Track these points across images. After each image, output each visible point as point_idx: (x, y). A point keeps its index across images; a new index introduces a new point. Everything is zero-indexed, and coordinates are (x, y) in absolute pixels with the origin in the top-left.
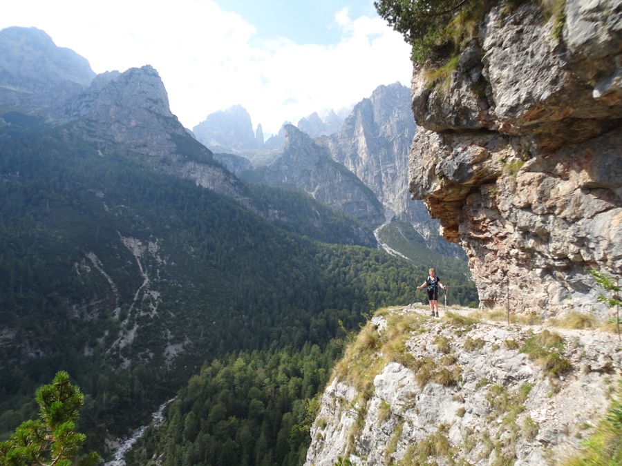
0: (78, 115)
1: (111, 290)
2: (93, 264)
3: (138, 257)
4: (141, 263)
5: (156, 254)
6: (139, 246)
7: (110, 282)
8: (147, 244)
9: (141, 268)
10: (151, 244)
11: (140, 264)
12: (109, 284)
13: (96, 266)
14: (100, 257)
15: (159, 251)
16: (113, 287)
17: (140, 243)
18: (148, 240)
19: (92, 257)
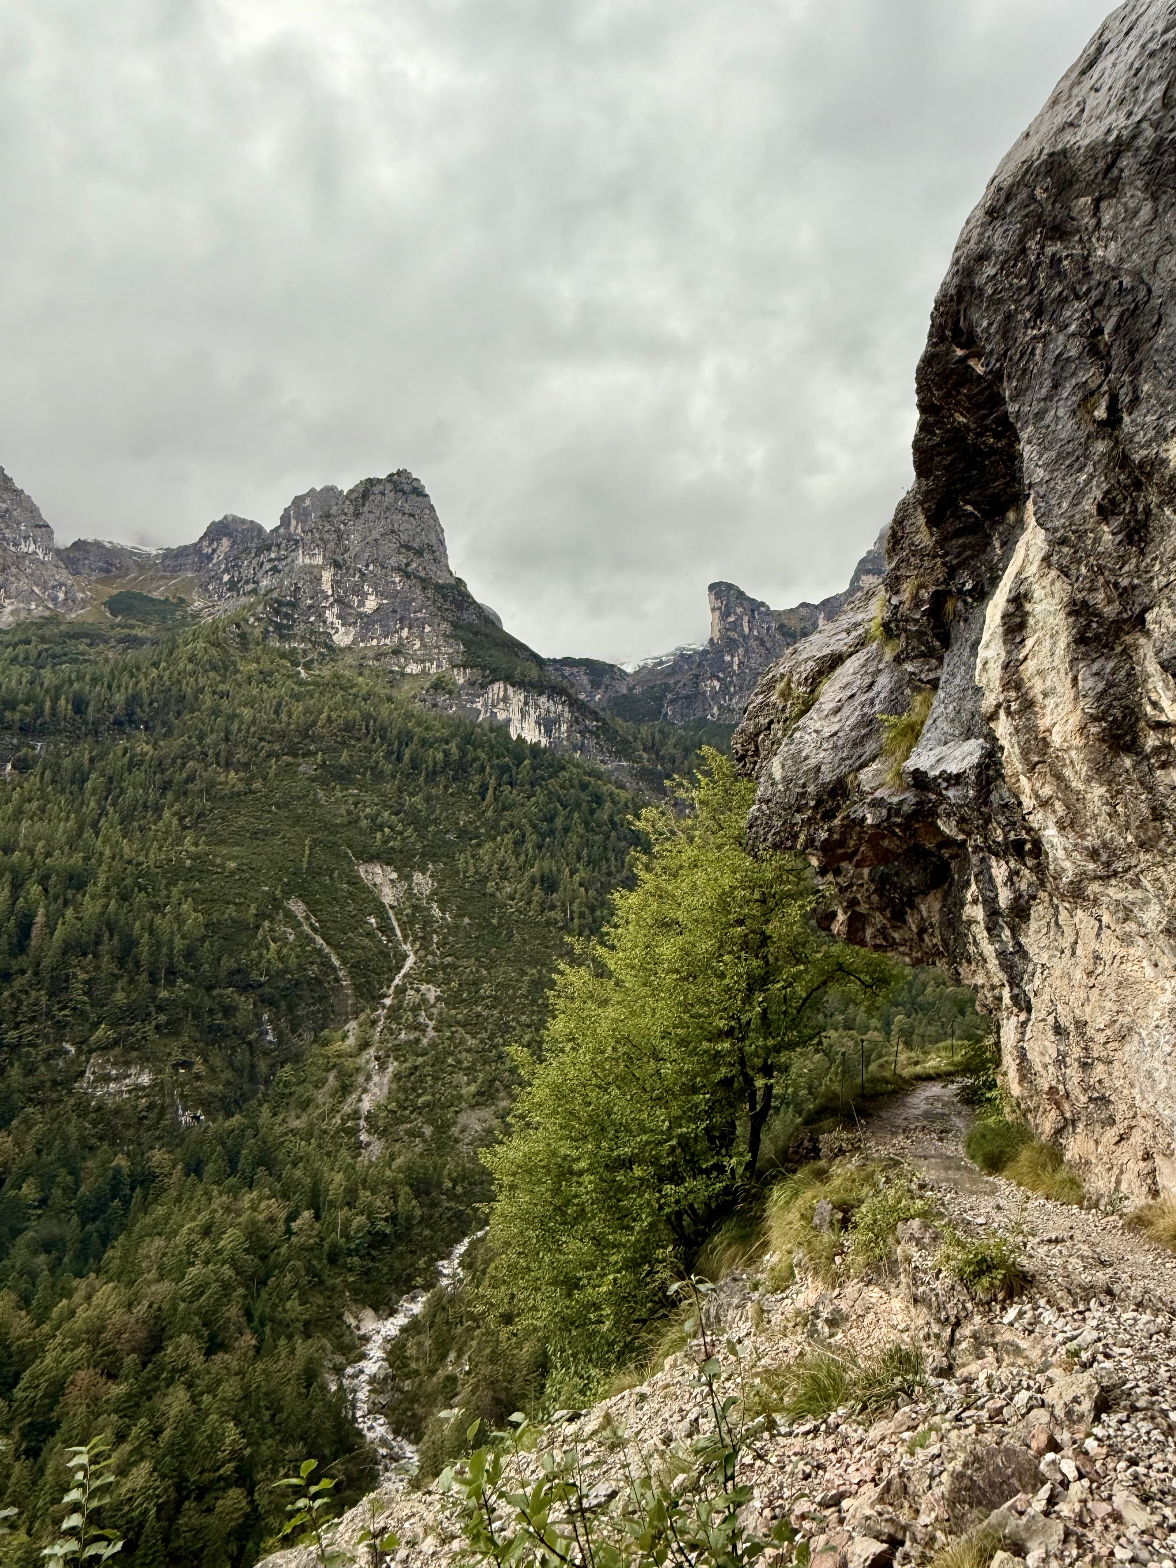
0: (254, 591)
1: (337, 980)
2: (300, 925)
3: (392, 907)
4: (398, 920)
5: (430, 899)
6: (392, 881)
7: (337, 963)
8: (408, 878)
9: (399, 934)
10: (418, 877)
11: (395, 924)
12: (334, 969)
13: (306, 928)
14: (312, 907)
15: (434, 893)
16: (341, 974)
17: (394, 876)
18: (412, 867)
19: (297, 907)
